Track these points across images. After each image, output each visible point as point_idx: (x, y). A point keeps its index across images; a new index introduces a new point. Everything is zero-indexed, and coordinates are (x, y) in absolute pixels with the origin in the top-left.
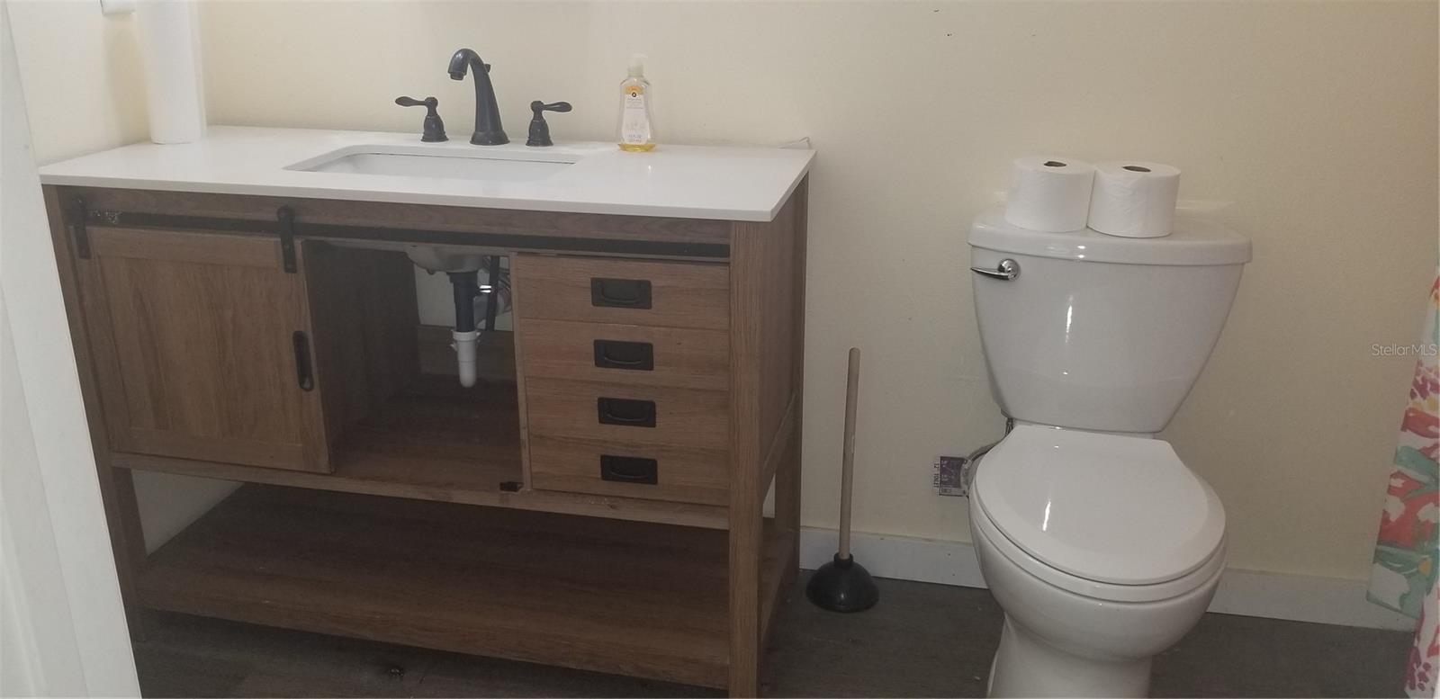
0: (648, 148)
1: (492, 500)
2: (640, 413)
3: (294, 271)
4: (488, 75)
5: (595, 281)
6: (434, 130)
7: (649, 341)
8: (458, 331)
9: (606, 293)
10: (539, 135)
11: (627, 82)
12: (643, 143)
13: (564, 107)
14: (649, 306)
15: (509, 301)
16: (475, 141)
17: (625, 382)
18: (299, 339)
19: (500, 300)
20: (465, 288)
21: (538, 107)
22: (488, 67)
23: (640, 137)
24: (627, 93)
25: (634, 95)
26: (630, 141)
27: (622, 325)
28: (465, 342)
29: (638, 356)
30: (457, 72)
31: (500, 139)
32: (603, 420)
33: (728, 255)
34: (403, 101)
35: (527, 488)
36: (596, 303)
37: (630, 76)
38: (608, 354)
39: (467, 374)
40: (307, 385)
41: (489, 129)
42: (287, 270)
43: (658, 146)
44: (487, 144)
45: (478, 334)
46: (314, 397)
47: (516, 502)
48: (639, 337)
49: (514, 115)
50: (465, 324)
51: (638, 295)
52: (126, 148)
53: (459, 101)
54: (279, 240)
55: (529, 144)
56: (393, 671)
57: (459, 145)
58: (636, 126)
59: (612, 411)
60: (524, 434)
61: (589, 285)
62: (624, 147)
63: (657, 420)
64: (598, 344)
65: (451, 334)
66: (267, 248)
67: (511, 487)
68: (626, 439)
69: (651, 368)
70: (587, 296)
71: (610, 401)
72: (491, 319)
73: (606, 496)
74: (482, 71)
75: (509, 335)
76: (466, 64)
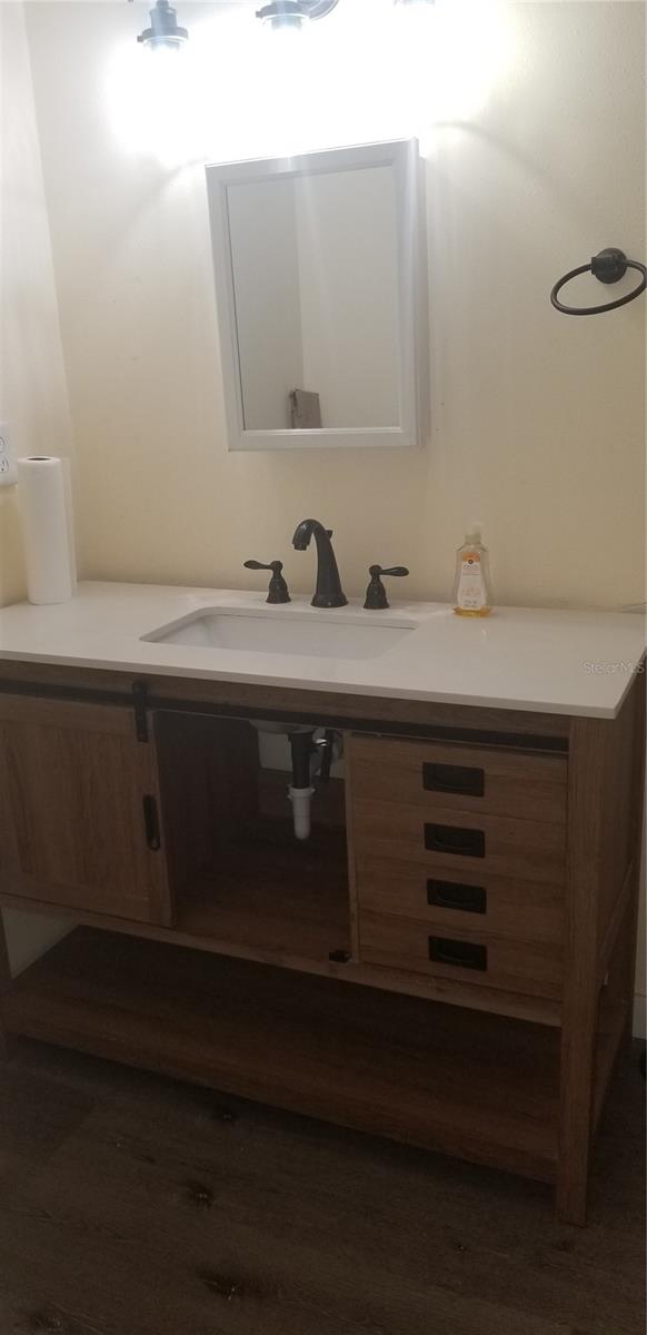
0: (483, 614)
1: (321, 969)
2: (471, 898)
3: (146, 740)
4: (330, 543)
5: (427, 766)
6: (279, 593)
7: (482, 829)
8: (295, 787)
9: (438, 778)
10: (376, 599)
11: (464, 549)
12: (479, 608)
13: (402, 572)
14: (481, 794)
15: (342, 751)
16: (315, 603)
17: (456, 867)
18: (148, 802)
19: (335, 750)
20: (303, 747)
21: (376, 571)
22: (330, 533)
23: (475, 602)
24: (465, 560)
25: (471, 562)
26: (466, 606)
27: (455, 811)
28: (300, 797)
29: (470, 842)
30: (300, 542)
31: (339, 601)
32: (431, 901)
33: (566, 749)
34: (251, 565)
35: (355, 960)
36: (427, 787)
37: (467, 543)
38: (438, 837)
39: (302, 828)
40: (154, 844)
41: (329, 592)
42: (140, 740)
43: (495, 609)
44: (326, 606)
45: (313, 790)
46: (161, 854)
47: (344, 973)
48: (472, 824)
49: (353, 577)
50: (301, 780)
51: (470, 782)
52: (8, 609)
53: (302, 567)
54: (133, 710)
55: (366, 607)
56: (225, 1116)
57: (301, 607)
58: (471, 589)
59: (442, 893)
60: (353, 907)
61: (421, 769)
62: (458, 612)
63: (488, 906)
64: (429, 828)
65: (287, 789)
66: (122, 717)
67: (340, 956)
68: (455, 922)
69: (482, 856)
70: (420, 778)
71: (439, 882)
72: (326, 770)
73: (435, 977)
74: (324, 537)
75: (340, 783)
76: (311, 534)
